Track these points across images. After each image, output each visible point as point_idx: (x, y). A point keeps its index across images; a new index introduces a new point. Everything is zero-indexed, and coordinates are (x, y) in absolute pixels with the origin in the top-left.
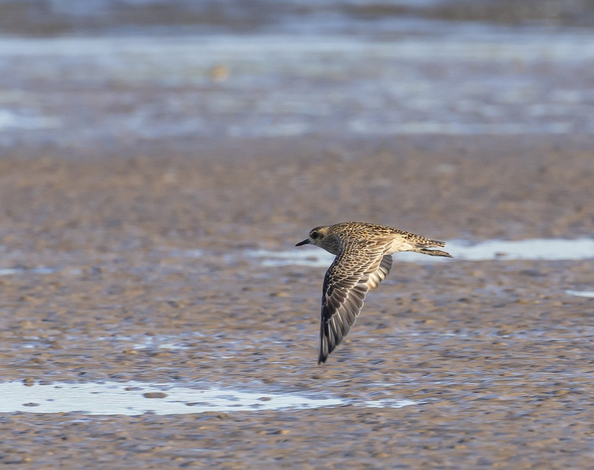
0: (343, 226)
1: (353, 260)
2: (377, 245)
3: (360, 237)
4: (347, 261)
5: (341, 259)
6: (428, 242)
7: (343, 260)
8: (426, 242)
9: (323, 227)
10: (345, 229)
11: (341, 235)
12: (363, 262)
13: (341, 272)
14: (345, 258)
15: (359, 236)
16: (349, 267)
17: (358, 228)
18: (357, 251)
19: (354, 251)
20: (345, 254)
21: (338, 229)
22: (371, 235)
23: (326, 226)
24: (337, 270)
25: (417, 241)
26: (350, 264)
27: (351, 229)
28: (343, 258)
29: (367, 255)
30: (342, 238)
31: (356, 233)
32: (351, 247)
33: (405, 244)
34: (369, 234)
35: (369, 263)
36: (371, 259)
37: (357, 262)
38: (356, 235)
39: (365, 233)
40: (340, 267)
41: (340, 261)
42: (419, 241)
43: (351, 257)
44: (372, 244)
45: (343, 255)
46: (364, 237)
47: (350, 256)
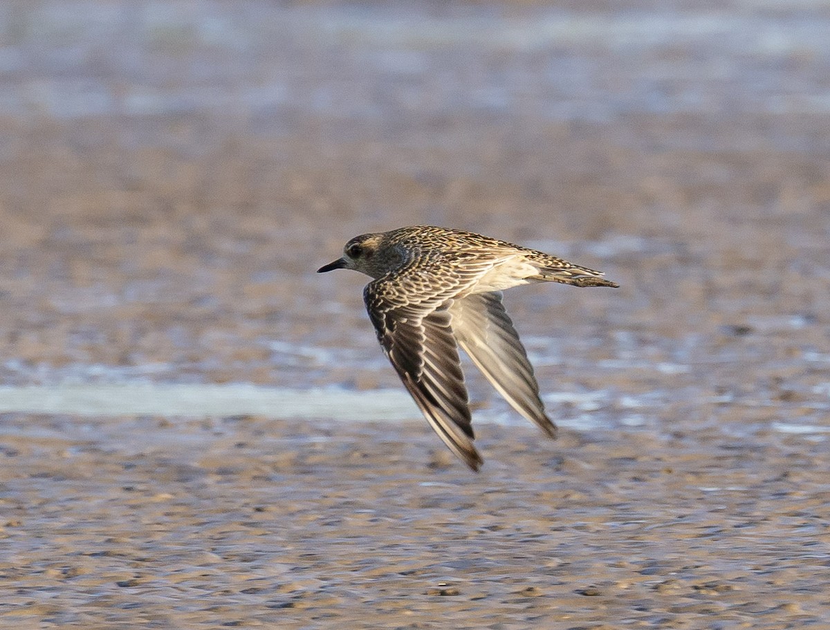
0: (410, 231)
1: (424, 281)
2: (478, 259)
3: (441, 246)
4: (414, 279)
5: (403, 273)
6: (568, 265)
7: (406, 276)
8: (564, 264)
9: (371, 236)
10: (414, 234)
11: (406, 242)
12: (444, 285)
13: (394, 294)
14: (410, 273)
15: (439, 244)
16: (414, 290)
17: (437, 234)
18: (437, 266)
19: (432, 265)
20: (414, 268)
21: (400, 235)
22: (461, 245)
23: (377, 235)
24: (388, 288)
25: (546, 263)
26: (415, 286)
27: (425, 234)
28: (406, 273)
29: (455, 274)
30: (407, 247)
31: (433, 240)
32: (428, 258)
33: (524, 265)
34: (458, 242)
35: (455, 288)
36: (461, 282)
37: (431, 286)
38: (434, 242)
39: (451, 240)
40: (396, 285)
41: (400, 275)
42: (550, 263)
43: (424, 275)
44: (468, 258)
45: (410, 268)
46: (447, 246)
47: (421, 272)
